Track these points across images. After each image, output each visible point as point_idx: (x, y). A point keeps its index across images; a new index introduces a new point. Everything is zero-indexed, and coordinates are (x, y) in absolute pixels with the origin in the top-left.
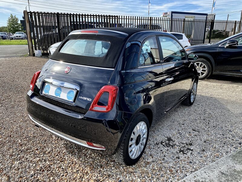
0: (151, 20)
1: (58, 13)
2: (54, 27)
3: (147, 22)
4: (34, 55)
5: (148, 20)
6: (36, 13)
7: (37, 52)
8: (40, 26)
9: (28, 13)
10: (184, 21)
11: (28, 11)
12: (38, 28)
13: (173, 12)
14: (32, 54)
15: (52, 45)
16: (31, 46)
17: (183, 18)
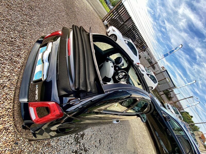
0: (156, 63)
1: (131, 17)
2: (123, 21)
3: (154, 62)
4: (103, 21)
5: (155, 62)
6: (123, 5)
7: (106, 22)
8: (119, 14)
9: (121, 3)
10: (165, 79)
11: (122, 2)
12: (117, 14)
13: (166, 71)
14: (103, 20)
15: (113, 26)
16: (106, 17)
17: (166, 77)
